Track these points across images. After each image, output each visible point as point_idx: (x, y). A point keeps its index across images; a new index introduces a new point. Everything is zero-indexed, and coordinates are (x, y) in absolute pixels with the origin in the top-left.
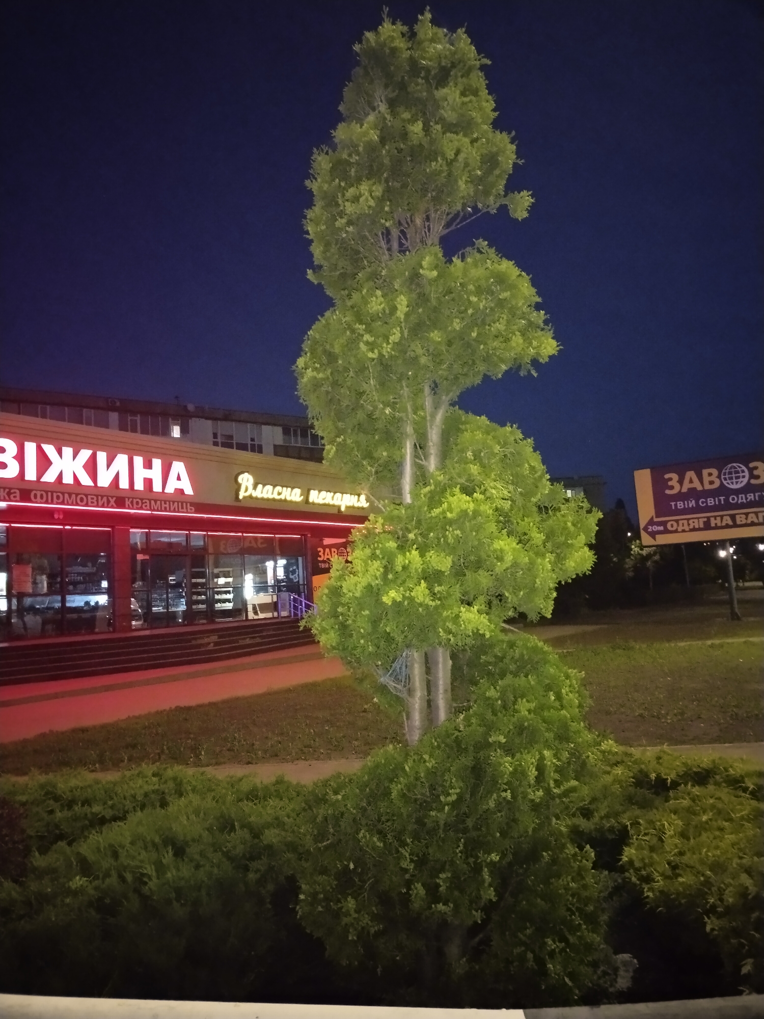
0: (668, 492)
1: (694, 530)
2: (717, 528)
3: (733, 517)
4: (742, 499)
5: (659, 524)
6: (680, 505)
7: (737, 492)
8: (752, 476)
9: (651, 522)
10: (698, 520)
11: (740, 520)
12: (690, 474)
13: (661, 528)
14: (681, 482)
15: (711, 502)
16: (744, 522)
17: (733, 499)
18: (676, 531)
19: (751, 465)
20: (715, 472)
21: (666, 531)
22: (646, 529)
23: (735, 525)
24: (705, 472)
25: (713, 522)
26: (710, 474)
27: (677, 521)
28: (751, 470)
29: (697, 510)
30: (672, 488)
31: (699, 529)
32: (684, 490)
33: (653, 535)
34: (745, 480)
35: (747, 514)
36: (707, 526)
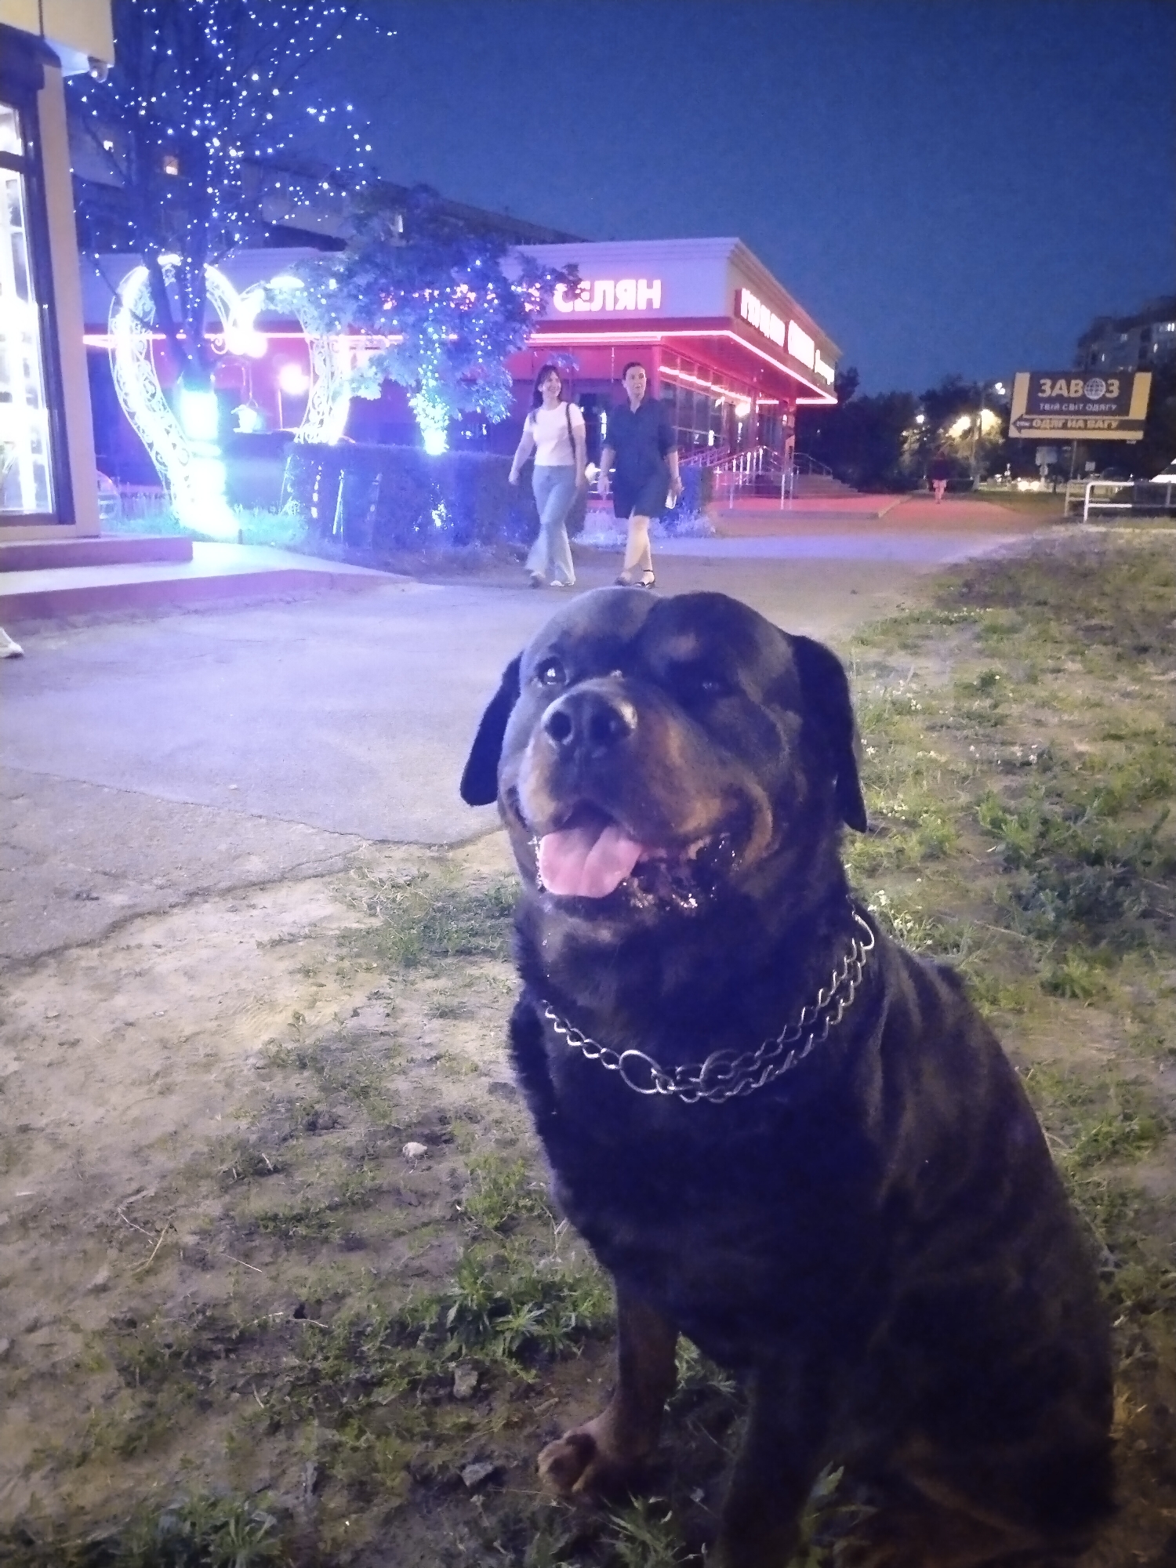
0: (1040, 395)
1: (1054, 428)
2: (1072, 428)
3: (1085, 421)
4: (1096, 408)
5: (1026, 420)
6: (1047, 407)
7: (1094, 402)
8: (1108, 391)
9: (1020, 419)
10: (1058, 420)
11: (1090, 424)
12: (1062, 383)
13: (1027, 424)
14: (1052, 387)
15: (1072, 407)
16: (1093, 426)
17: (1090, 407)
18: (1039, 428)
19: (1110, 382)
20: (1081, 383)
21: (1031, 427)
22: (1015, 423)
23: (1086, 428)
24: (1073, 382)
25: (1069, 425)
26: (1077, 385)
27: (1042, 420)
28: (1108, 386)
29: (1060, 412)
30: (1044, 391)
31: (1058, 428)
32: (1054, 394)
33: (1020, 429)
34: (1101, 394)
35: (1096, 421)
36: (1065, 427)
